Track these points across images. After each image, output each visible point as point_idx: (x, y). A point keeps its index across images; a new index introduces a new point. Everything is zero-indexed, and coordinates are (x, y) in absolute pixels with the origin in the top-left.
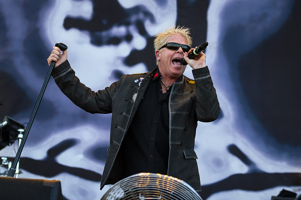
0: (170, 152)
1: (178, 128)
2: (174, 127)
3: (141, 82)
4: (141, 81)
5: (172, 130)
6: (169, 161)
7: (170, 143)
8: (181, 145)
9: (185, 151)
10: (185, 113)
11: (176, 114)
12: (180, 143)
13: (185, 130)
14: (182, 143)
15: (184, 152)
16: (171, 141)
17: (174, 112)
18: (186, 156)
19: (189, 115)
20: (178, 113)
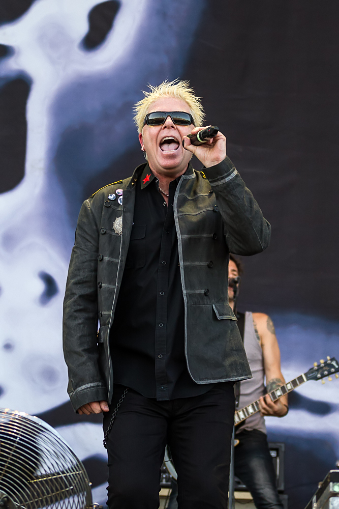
0: (186, 308)
1: (197, 263)
2: (188, 263)
3: (121, 197)
4: (121, 195)
5: (185, 268)
6: (186, 325)
7: (184, 292)
8: (206, 294)
9: (215, 306)
10: (205, 235)
11: (190, 239)
12: (203, 291)
13: (209, 266)
14: (208, 290)
15: (214, 308)
16: (186, 289)
17: (185, 236)
18: (217, 315)
19: (213, 238)
20: (193, 236)
